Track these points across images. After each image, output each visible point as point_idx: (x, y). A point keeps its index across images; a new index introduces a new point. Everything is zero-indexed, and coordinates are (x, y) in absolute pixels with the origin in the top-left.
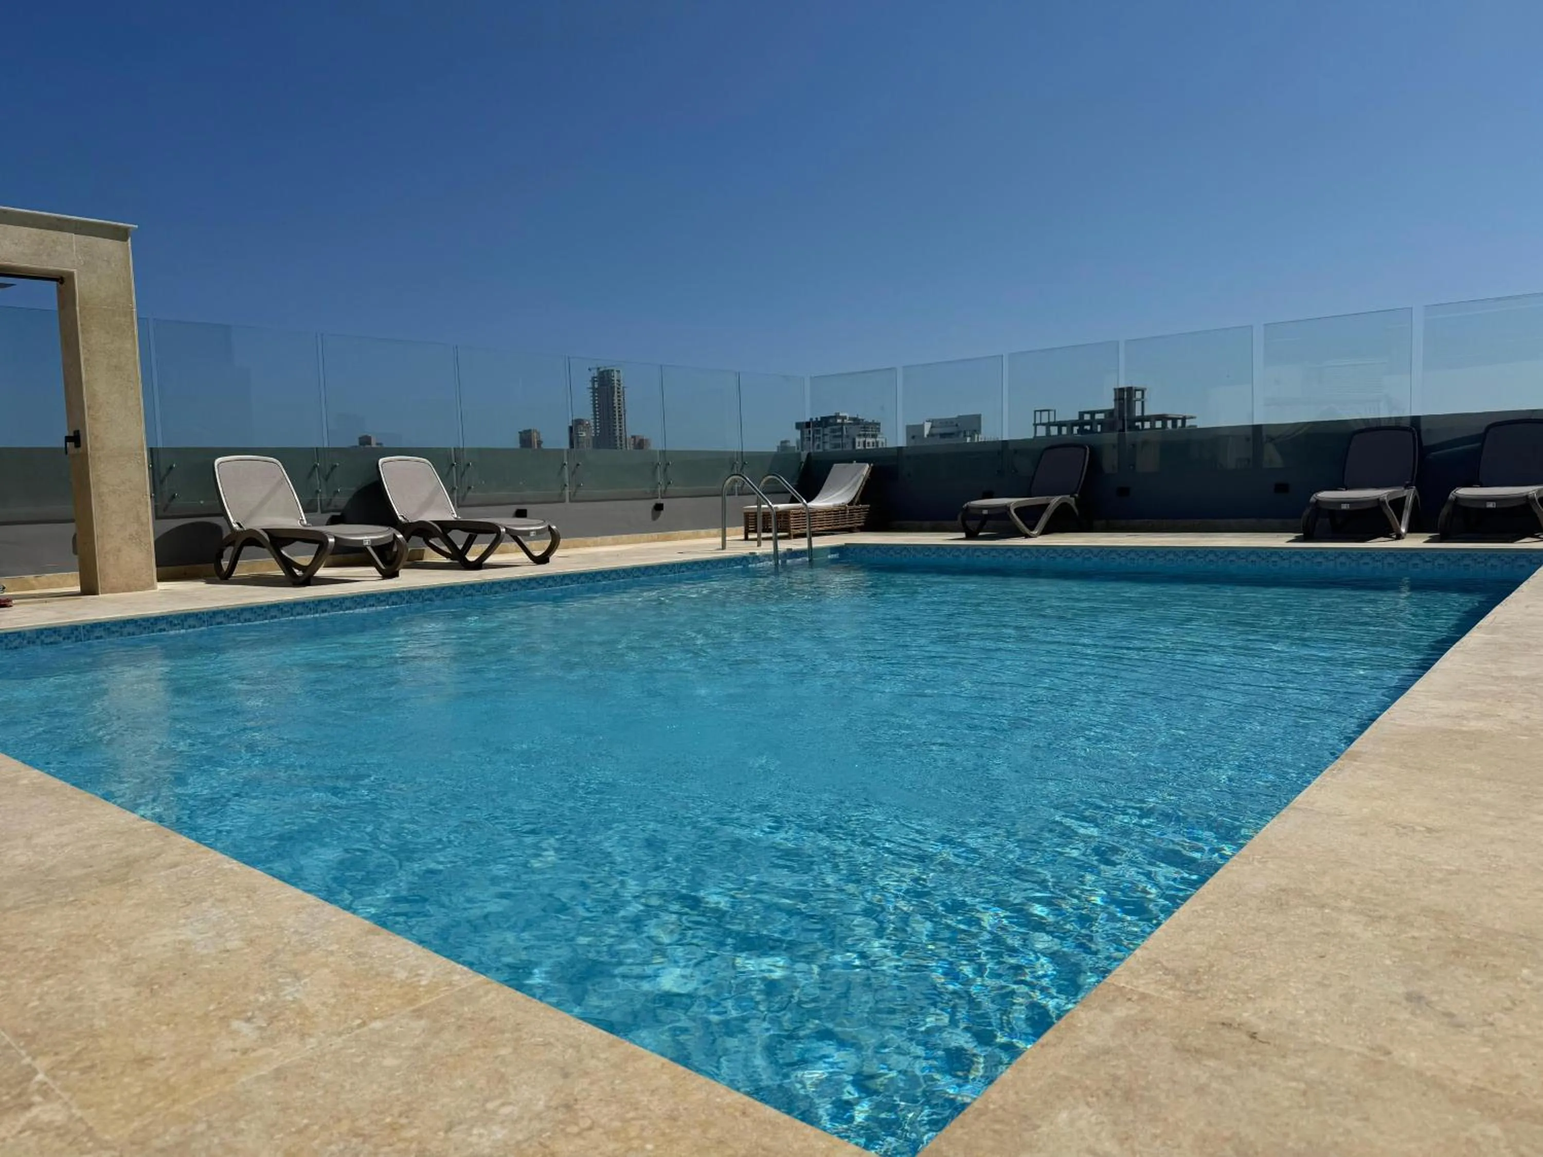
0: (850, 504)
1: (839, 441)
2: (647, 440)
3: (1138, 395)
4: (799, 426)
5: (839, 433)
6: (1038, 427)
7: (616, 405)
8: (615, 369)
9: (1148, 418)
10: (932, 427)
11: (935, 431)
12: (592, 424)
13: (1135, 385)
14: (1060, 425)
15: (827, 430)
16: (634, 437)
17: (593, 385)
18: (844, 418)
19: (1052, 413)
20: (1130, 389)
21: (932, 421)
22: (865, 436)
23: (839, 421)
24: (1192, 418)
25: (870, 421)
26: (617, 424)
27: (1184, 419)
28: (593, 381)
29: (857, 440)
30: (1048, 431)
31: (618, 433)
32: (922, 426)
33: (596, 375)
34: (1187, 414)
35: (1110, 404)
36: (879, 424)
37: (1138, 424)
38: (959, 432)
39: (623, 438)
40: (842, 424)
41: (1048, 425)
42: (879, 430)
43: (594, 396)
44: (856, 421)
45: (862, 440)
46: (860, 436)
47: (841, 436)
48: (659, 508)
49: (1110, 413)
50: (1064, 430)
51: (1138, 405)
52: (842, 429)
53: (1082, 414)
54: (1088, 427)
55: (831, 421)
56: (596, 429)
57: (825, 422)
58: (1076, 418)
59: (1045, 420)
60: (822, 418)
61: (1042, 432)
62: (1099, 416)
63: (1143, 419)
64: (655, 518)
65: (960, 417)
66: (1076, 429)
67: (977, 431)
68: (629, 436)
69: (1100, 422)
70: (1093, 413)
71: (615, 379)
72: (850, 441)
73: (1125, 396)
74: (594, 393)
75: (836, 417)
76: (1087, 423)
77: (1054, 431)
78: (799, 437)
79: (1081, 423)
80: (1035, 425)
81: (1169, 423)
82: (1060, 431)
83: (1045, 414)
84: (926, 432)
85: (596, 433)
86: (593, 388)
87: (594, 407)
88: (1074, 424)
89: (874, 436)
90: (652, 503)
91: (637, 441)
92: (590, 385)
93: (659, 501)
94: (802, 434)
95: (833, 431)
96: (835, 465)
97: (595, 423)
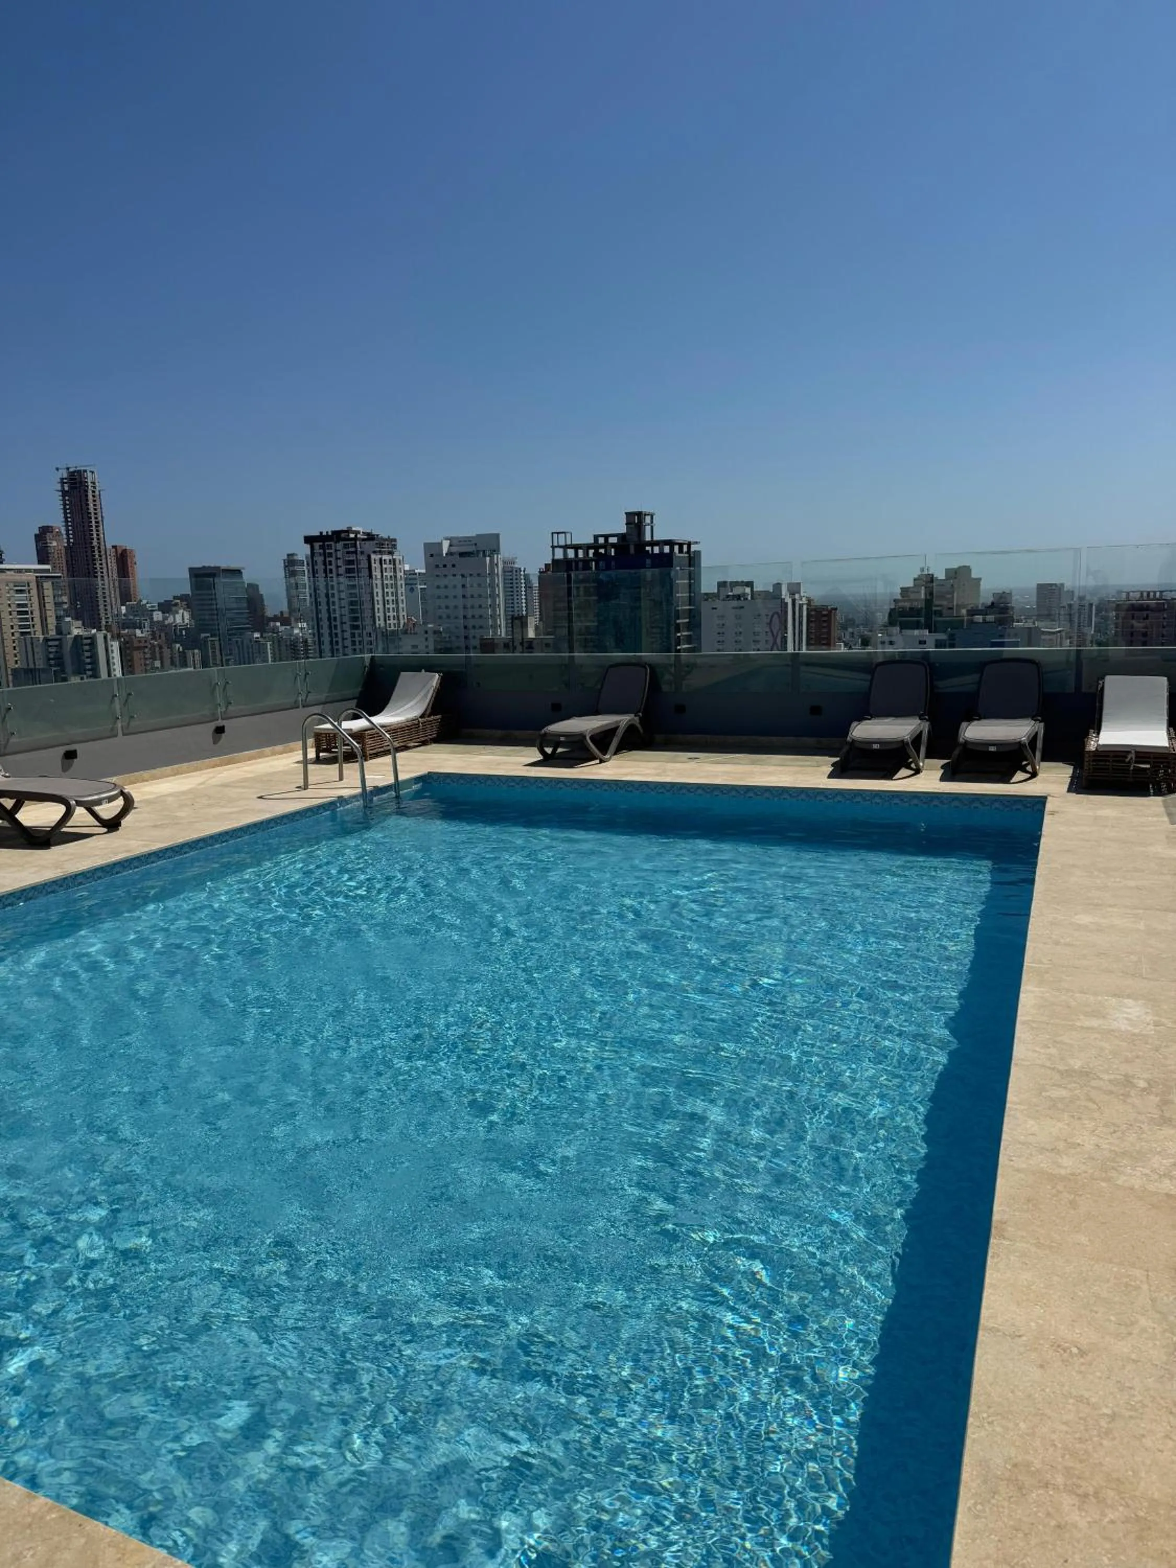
0: (422, 716)
1: (353, 557)
2: (131, 551)
3: (648, 519)
4: (309, 540)
5: (353, 549)
6: (557, 550)
7: (92, 510)
8: (89, 469)
9: (657, 543)
10: (451, 545)
11: (454, 549)
12: (64, 532)
13: (644, 509)
14: (576, 548)
15: (339, 546)
16: (115, 547)
17: (63, 487)
18: (357, 533)
19: (568, 536)
20: (639, 514)
21: (450, 539)
22: (381, 553)
23: (352, 536)
24: (696, 543)
25: (386, 536)
26: (94, 533)
27: (689, 545)
28: (62, 482)
29: (373, 556)
30: (565, 554)
31: (95, 543)
32: (440, 544)
33: (65, 475)
34: (692, 540)
35: (623, 529)
36: (395, 540)
37: (648, 548)
38: (478, 551)
39: (102, 547)
40: (355, 539)
41: (566, 547)
42: (394, 546)
43: (64, 500)
44: (370, 537)
45: (378, 557)
46: (375, 552)
47: (356, 552)
48: (220, 730)
49: (622, 537)
50: (581, 553)
51: (648, 529)
52: (355, 546)
53: (596, 537)
54: (602, 551)
55: (343, 535)
56: (68, 539)
57: (337, 536)
58: (591, 541)
59: (562, 543)
60: (334, 533)
61: (559, 554)
62: (613, 540)
63: (653, 544)
64: (215, 742)
65: (478, 536)
66: (591, 552)
67: (496, 550)
68: (109, 546)
69: (613, 545)
70: (606, 537)
71: (89, 480)
72: (364, 558)
73: (636, 520)
74: (63, 496)
75: (348, 531)
76: (602, 546)
77: (571, 553)
78: (309, 552)
79: (595, 546)
80: (553, 547)
81: (676, 548)
82: (576, 554)
83: (562, 536)
84: (445, 551)
85: (68, 542)
86: (63, 491)
87: (65, 513)
88: (588, 547)
89: (391, 553)
90: (212, 726)
91: (120, 552)
92: (59, 487)
93: (220, 723)
94: (312, 548)
95: (345, 546)
96: (403, 674)
97: (67, 531)
